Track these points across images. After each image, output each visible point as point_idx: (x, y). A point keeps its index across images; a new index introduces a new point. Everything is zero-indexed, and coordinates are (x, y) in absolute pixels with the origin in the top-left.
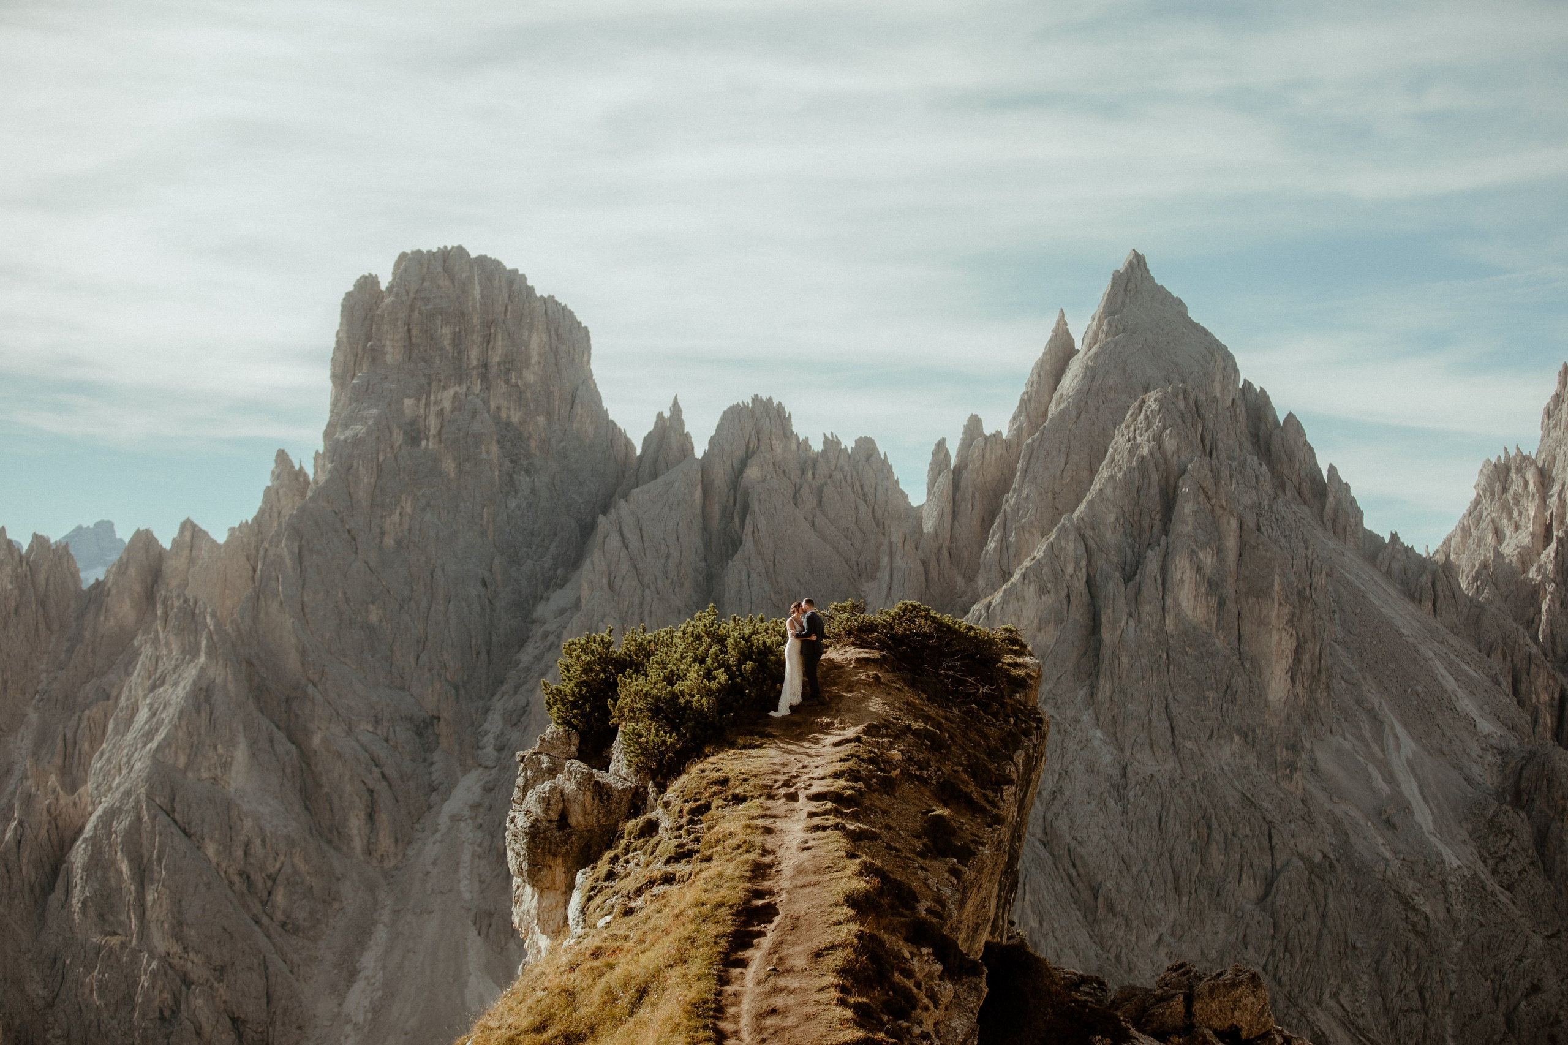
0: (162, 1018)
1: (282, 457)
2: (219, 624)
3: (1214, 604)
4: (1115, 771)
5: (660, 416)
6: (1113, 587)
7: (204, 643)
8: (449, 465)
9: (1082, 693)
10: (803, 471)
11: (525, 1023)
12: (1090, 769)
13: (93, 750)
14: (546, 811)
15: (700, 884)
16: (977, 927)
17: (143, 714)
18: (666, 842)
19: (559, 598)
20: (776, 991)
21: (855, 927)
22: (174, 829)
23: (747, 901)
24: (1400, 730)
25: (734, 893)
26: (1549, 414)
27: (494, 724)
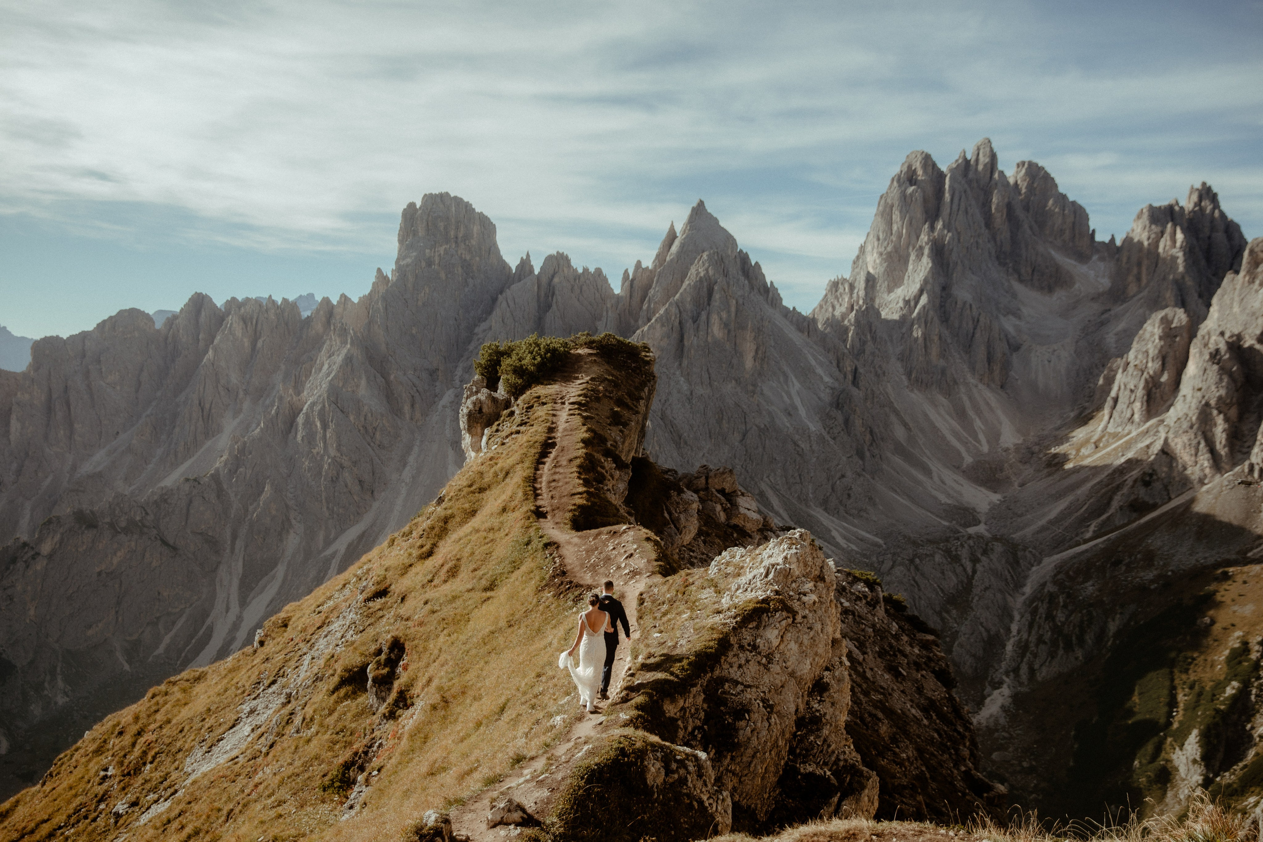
0: (332, 480)
1: (379, 270)
2: (355, 333)
3: (726, 331)
4: (688, 393)
5: (522, 258)
6: (689, 325)
7: (349, 341)
8: (443, 275)
9: (677, 364)
10: (575, 280)
11: (465, 484)
12: (679, 392)
13: (306, 380)
14: (474, 407)
15: (529, 434)
16: (629, 451)
17: (326, 366)
18: (517, 418)
19: (484, 326)
20: (555, 473)
21: (584, 451)
22: (338, 410)
23: (546, 441)
24: (794, 380)
25: (541, 438)
26: (854, 263)
27: (459, 372)
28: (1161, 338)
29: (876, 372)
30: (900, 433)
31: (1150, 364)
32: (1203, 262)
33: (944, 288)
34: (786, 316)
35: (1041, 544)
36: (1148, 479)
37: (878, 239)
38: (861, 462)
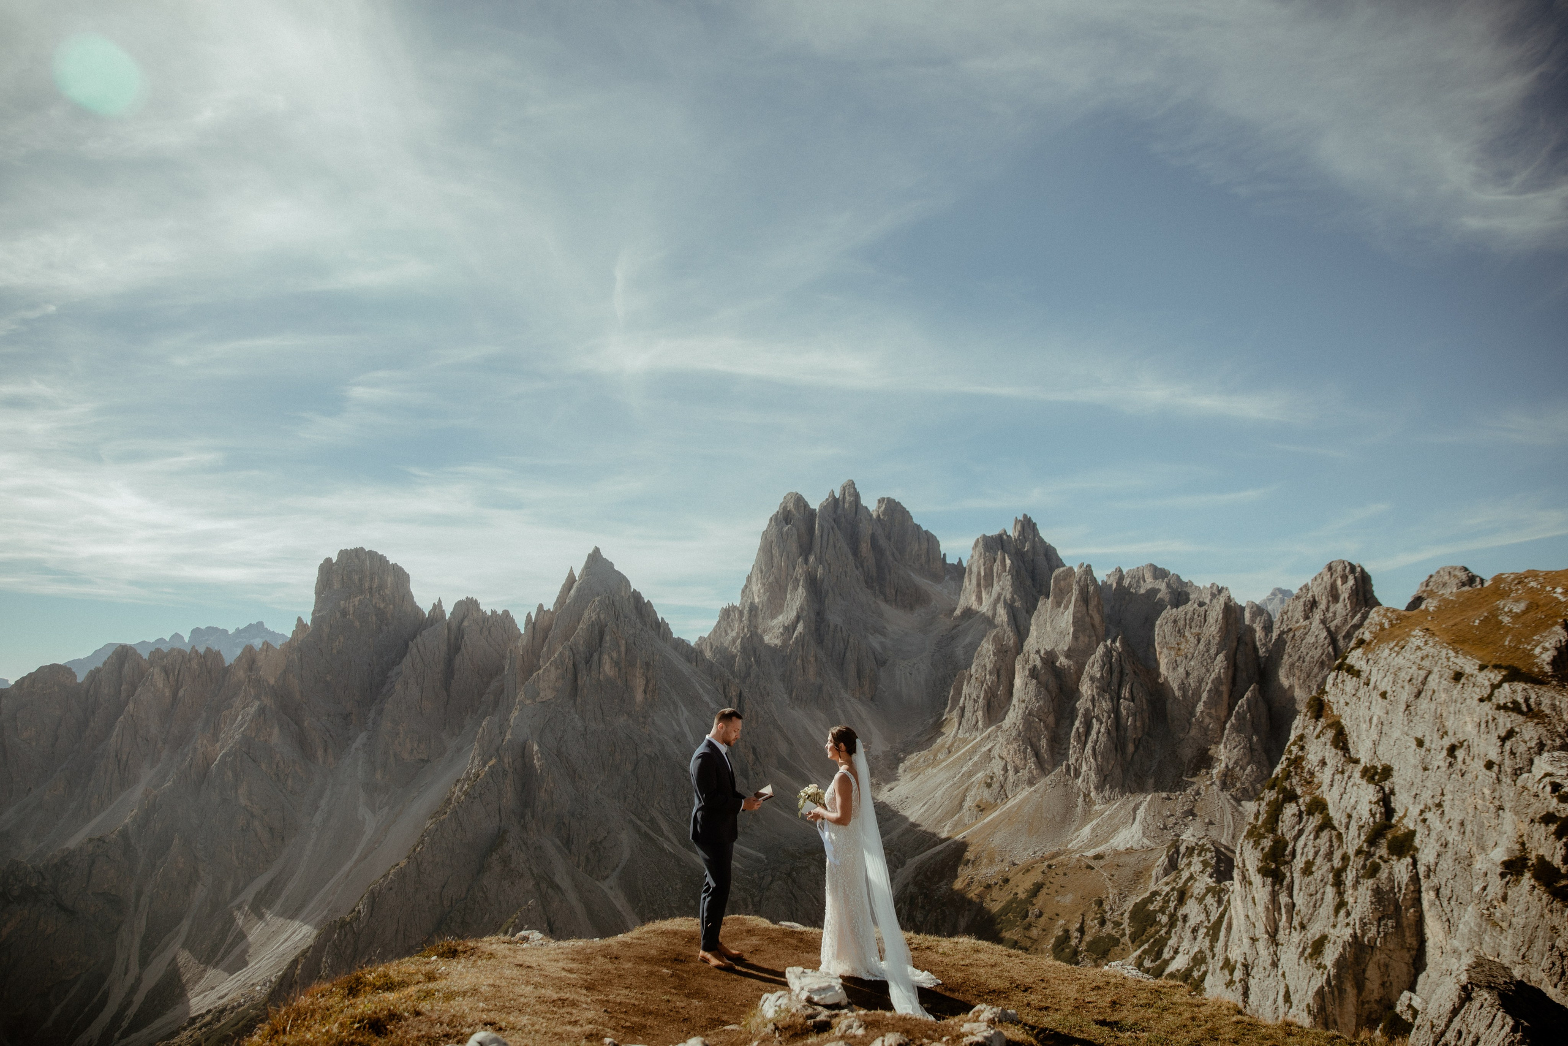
0: (243, 830)
1: (299, 619)
3: (617, 669)
5: (435, 603)
6: (582, 666)
8: (357, 624)
9: (571, 702)
10: (483, 622)
13: (222, 729)
17: (240, 717)
19: (396, 669)
22: (249, 760)
24: (683, 708)
26: (743, 591)
27: (372, 714)
28: (994, 654)
29: (761, 693)
30: (783, 748)
31: (988, 677)
32: (1029, 582)
33: (818, 614)
34: (676, 649)
35: (905, 846)
36: (989, 781)
37: (762, 572)
38: (745, 781)
